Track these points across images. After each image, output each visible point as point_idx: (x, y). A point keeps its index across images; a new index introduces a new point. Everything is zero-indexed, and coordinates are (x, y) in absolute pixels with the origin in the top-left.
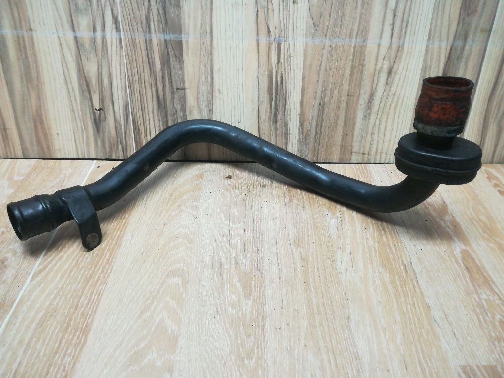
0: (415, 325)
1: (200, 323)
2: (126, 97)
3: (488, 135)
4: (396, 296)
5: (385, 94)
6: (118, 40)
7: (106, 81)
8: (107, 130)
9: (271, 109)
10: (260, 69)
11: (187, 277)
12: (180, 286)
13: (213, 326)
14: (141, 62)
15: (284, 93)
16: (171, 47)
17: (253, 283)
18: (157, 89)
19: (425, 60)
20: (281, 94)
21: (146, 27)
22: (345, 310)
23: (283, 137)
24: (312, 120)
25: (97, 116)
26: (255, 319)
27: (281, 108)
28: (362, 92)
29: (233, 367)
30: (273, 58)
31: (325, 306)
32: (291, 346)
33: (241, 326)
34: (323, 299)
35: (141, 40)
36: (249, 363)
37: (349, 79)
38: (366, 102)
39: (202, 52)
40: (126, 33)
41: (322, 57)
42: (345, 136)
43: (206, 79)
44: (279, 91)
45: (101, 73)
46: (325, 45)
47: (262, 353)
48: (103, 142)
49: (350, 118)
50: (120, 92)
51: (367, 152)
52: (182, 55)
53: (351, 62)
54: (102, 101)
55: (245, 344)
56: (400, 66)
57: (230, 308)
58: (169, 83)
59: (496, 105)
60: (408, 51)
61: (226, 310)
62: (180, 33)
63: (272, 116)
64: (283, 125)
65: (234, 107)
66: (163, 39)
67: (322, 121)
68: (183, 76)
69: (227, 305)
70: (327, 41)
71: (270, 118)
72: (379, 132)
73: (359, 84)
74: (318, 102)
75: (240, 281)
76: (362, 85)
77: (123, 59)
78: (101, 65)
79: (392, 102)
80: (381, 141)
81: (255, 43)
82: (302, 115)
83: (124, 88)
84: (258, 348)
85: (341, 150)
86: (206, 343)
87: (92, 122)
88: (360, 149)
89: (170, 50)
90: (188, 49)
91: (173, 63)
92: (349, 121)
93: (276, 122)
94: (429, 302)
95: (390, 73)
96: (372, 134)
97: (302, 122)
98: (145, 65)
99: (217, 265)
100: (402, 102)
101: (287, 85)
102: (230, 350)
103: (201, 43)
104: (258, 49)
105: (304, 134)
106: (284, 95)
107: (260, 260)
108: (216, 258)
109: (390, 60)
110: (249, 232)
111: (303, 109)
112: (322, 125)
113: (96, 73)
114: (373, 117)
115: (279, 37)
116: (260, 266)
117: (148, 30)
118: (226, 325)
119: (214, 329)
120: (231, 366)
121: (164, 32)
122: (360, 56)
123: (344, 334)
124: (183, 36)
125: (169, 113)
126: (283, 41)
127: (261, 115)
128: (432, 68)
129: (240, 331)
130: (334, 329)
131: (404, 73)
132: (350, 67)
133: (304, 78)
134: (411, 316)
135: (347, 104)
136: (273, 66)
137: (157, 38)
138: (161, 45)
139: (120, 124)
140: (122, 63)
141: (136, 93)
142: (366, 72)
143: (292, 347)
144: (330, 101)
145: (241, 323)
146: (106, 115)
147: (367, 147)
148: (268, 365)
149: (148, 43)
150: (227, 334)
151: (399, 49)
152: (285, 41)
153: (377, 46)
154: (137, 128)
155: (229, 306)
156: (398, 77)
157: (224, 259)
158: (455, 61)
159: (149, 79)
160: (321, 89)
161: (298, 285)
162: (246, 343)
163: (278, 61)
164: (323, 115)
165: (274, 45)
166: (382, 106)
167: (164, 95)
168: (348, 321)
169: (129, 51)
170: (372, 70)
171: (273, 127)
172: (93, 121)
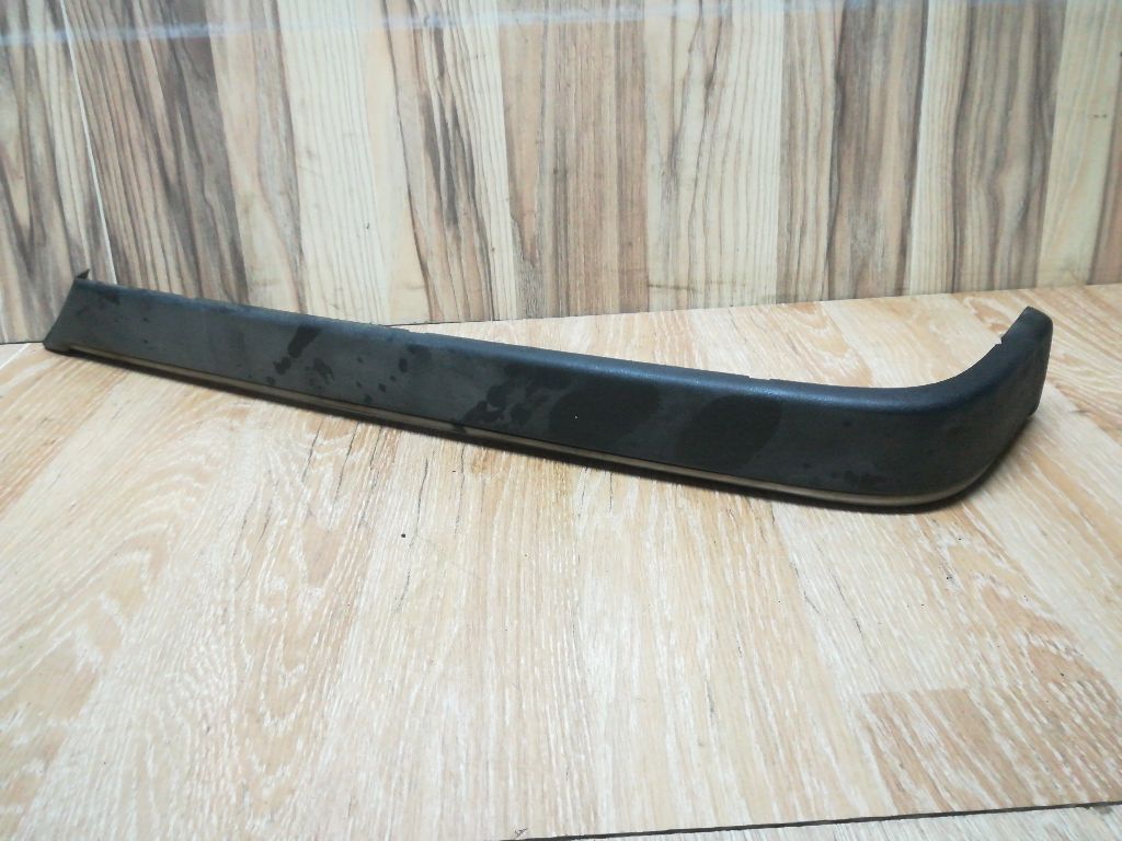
0: (752, 610)
1: (170, 642)
2: (91, 183)
3: (969, 219)
4: (711, 554)
5: (707, 137)
6: (60, 48)
7: (40, 148)
8: (50, 268)
9: (438, 190)
10: (400, 94)
11: (169, 548)
12: (145, 568)
13: (202, 649)
14: (118, 97)
15: (466, 147)
16: (184, 54)
17: (341, 550)
18: (161, 159)
19: (787, 45)
20: (459, 150)
21: (123, 13)
22: (572, 591)
23: (479, 259)
24: (541, 209)
25: (26, 235)
26: (324, 625)
27: (462, 185)
28: (651, 134)
29: (227, 736)
30: (428, 64)
31: (518, 587)
32: (403, 680)
33: (281, 644)
34: (519, 571)
35: (113, 44)
36: (276, 725)
37: (614, 102)
38: (665, 159)
39: (259, 63)
40: (77, 29)
41: (543, 56)
42: (626, 246)
43: (275, 127)
44: (452, 144)
45: (28, 130)
46: (546, 27)
47: (319, 700)
48: (44, 299)
49: (632, 202)
50: (74, 174)
51: (684, 283)
52: (211, 71)
53: (613, 62)
54: (34, 197)
55: (277, 683)
56: (730, 66)
57: (262, 606)
58: (188, 141)
59: (975, 143)
60: (743, 30)
61: (250, 611)
62: (203, 20)
63: (445, 206)
64: (474, 226)
65: (351, 190)
66: (163, 37)
67: (566, 214)
68: (221, 121)
69: (257, 600)
70: (550, 17)
71: (439, 210)
72: (706, 231)
73: (640, 116)
74: (549, 165)
75: (305, 549)
76: (648, 117)
77: (76, 92)
78: (27, 111)
79: (726, 154)
80: (714, 255)
81: (381, 31)
82: (516, 199)
83: (82, 161)
84: (309, 690)
85: (621, 283)
86: (169, 688)
87: (14, 251)
88: (667, 277)
89: (182, 62)
90: (224, 58)
91: (194, 92)
92: (631, 208)
93: (455, 220)
94: (797, 561)
95: (709, 83)
96: (691, 236)
97: (518, 218)
98: (127, 102)
99: (256, 520)
100: (750, 153)
101: (471, 128)
102: (229, 699)
103: (253, 41)
104: (391, 46)
105: (529, 247)
106: (467, 155)
107: (373, 504)
108: (259, 507)
109: (704, 52)
110: (363, 451)
111: (515, 186)
112: (566, 220)
113: (16, 131)
114: (685, 193)
115: (436, 14)
116: (370, 517)
117: (127, 20)
118: (238, 645)
119: (203, 653)
120: (223, 735)
121: (167, 20)
122: (633, 46)
123: (555, 644)
124: (210, 26)
125: (195, 216)
126: (447, 22)
127: (417, 207)
128: (808, 64)
129: (272, 655)
130: (532, 633)
131: (742, 79)
132: (613, 76)
133: (507, 110)
134: (745, 592)
135: (620, 167)
136: (431, 84)
137: (149, 35)
138: (160, 51)
139: (81, 251)
140: (74, 101)
141: (112, 172)
142: (651, 85)
143: (406, 681)
144: (577, 162)
145: (282, 638)
146: (47, 231)
147: (683, 270)
148: (326, 727)
149: (131, 50)
150: (233, 664)
151: (720, 25)
152: (450, 24)
153: (669, 22)
154: (123, 259)
155: (260, 602)
156: (729, 91)
157: (279, 508)
158: (859, 43)
159: (139, 136)
160: (552, 137)
161: (459, 548)
162: (280, 680)
163: (442, 72)
164: (566, 199)
165: (425, 34)
166: (704, 164)
167: (179, 172)
168: (574, 614)
169: (89, 70)
170: (665, 78)
171: (449, 235)
172: (16, 248)
